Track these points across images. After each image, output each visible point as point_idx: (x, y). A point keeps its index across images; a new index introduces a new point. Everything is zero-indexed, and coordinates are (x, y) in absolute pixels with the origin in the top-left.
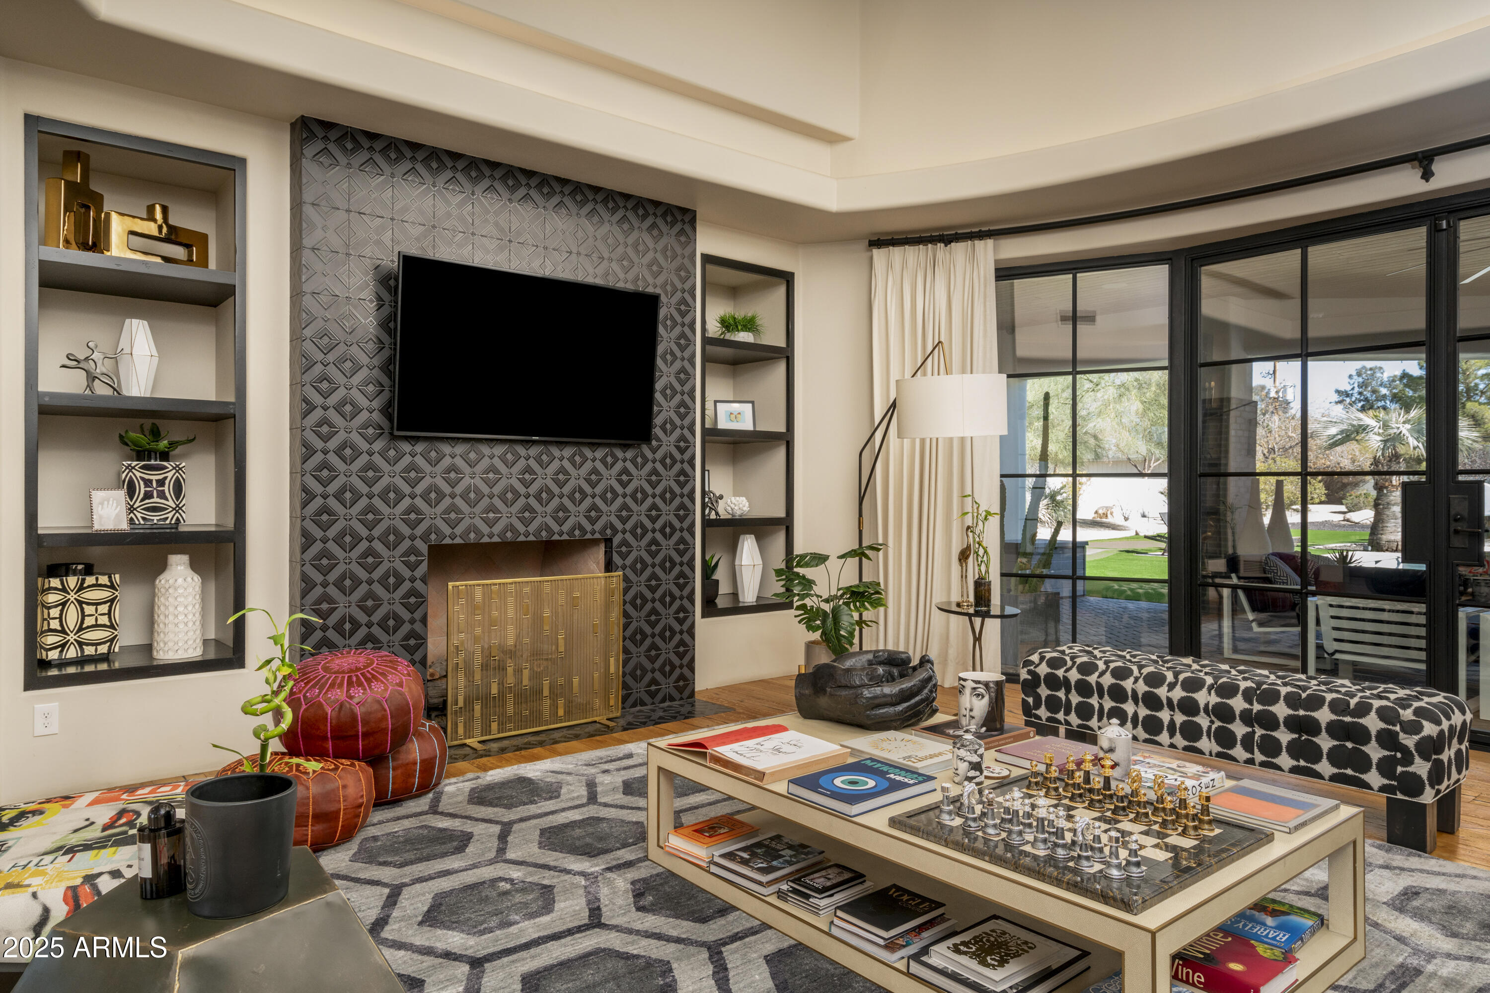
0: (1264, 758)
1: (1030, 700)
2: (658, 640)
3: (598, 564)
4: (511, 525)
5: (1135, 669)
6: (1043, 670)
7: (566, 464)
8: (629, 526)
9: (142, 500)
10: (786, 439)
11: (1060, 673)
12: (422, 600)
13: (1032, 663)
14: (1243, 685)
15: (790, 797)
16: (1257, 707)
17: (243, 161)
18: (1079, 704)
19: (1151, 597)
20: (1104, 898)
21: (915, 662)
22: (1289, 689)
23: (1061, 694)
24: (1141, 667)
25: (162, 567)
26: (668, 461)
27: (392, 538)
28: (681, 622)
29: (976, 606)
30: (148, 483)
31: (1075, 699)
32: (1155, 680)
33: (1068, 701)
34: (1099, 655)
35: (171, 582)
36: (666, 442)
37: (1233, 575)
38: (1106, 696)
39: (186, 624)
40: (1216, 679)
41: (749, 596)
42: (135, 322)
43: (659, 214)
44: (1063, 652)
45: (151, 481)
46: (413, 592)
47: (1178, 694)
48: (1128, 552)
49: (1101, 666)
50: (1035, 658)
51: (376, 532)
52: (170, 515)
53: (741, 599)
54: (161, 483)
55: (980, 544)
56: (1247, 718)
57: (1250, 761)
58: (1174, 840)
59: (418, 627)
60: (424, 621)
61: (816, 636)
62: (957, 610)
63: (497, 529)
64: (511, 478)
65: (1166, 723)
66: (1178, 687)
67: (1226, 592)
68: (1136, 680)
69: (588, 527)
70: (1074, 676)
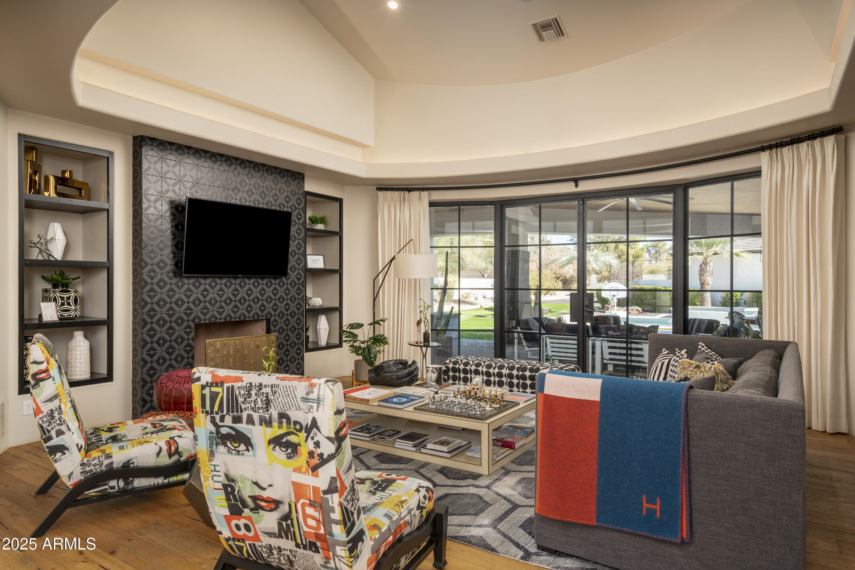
0: (523, 390)
1: (446, 377)
2: (289, 363)
3: (263, 330)
4: (229, 314)
5: (482, 363)
6: (451, 366)
7: (251, 286)
8: (277, 313)
9: (60, 306)
10: (340, 272)
11: (457, 366)
12: (192, 348)
13: (447, 363)
14: (517, 366)
15: (379, 406)
16: (521, 373)
17: (111, 153)
18: (464, 377)
19: (488, 338)
20: (477, 419)
21: (410, 363)
22: (530, 366)
23: (457, 374)
24: (484, 362)
25: (71, 337)
26: (293, 284)
27: (180, 321)
28: (298, 354)
29: (424, 343)
30: (62, 298)
31: (462, 375)
32: (489, 366)
33: (460, 376)
34: (470, 359)
35: (78, 343)
36: (292, 275)
37: (518, 328)
38: (473, 374)
39: (81, 363)
40: (508, 365)
41: (323, 342)
42: (56, 224)
43: (289, 175)
44: (457, 359)
45: (64, 298)
46: (188, 345)
47: (496, 371)
48: (477, 316)
49: (471, 363)
50: (448, 361)
51: (173, 319)
52: (73, 313)
53: (319, 344)
54: (68, 298)
55: (425, 318)
56: (518, 377)
57: (519, 391)
58: (494, 406)
59: (190, 360)
60: (193, 358)
61: (361, 358)
62: (416, 345)
63: (223, 316)
64: (228, 293)
65: (493, 381)
66: (497, 368)
67: (516, 335)
68: (483, 367)
69: (260, 314)
70: (462, 367)
